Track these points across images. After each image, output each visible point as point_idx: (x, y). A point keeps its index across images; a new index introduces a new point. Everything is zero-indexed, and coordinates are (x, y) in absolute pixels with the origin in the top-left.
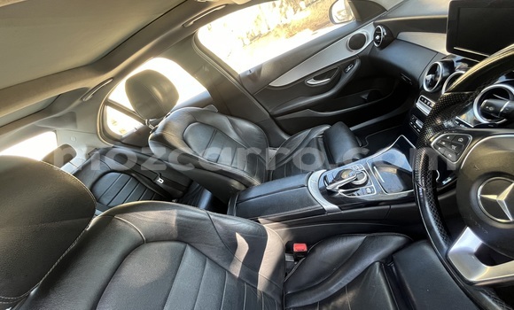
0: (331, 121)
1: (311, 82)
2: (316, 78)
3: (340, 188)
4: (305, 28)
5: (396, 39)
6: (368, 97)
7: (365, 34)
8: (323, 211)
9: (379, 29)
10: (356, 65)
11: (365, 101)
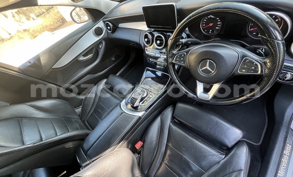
0: (106, 76)
1: (82, 58)
2: (84, 56)
3: (139, 103)
4: (43, 31)
5: (118, 27)
6: (115, 58)
7: (100, 26)
8: (140, 118)
9: (108, 24)
10: (104, 43)
11: (114, 61)
